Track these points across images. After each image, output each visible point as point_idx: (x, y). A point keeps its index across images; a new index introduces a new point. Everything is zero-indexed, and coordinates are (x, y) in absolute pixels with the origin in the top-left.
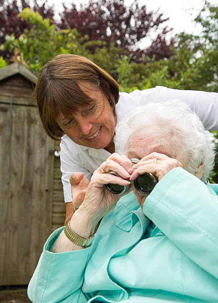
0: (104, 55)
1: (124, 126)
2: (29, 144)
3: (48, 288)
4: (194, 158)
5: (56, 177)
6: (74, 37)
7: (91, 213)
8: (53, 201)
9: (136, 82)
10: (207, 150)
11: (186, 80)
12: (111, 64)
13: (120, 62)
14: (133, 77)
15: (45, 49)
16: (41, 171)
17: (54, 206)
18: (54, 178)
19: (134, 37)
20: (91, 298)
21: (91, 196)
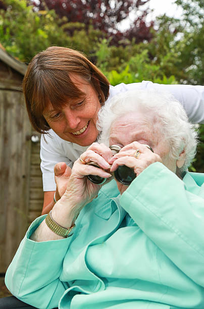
0: (83, 37)
1: (107, 111)
2: (5, 128)
3: (27, 276)
4: (176, 146)
5: (34, 163)
6: (52, 19)
7: (74, 203)
8: (31, 187)
9: (115, 66)
10: (189, 139)
11: (166, 64)
12: (90, 47)
13: (99, 45)
14: (113, 61)
15: (21, 31)
16: (18, 156)
17: (31, 192)
18: (32, 164)
19: (114, 19)
20: (69, 287)
21: (73, 187)
